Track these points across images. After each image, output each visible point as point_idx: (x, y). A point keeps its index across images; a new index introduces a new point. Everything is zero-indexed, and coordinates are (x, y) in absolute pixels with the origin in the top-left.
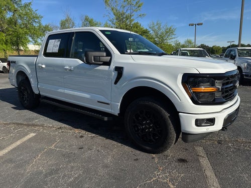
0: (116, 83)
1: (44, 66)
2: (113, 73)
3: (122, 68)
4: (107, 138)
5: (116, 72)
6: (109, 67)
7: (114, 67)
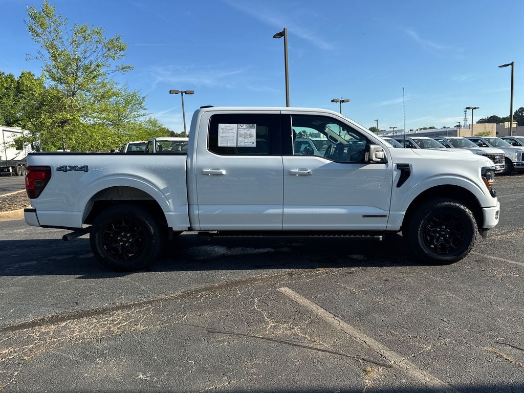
0: (399, 185)
1: (224, 172)
2: (395, 173)
3: (407, 166)
4: (381, 266)
5: (399, 171)
6: (387, 166)
7: (394, 165)
